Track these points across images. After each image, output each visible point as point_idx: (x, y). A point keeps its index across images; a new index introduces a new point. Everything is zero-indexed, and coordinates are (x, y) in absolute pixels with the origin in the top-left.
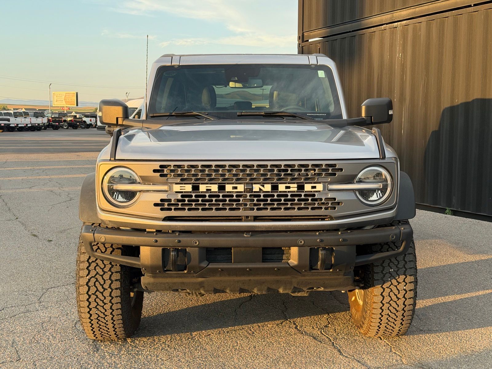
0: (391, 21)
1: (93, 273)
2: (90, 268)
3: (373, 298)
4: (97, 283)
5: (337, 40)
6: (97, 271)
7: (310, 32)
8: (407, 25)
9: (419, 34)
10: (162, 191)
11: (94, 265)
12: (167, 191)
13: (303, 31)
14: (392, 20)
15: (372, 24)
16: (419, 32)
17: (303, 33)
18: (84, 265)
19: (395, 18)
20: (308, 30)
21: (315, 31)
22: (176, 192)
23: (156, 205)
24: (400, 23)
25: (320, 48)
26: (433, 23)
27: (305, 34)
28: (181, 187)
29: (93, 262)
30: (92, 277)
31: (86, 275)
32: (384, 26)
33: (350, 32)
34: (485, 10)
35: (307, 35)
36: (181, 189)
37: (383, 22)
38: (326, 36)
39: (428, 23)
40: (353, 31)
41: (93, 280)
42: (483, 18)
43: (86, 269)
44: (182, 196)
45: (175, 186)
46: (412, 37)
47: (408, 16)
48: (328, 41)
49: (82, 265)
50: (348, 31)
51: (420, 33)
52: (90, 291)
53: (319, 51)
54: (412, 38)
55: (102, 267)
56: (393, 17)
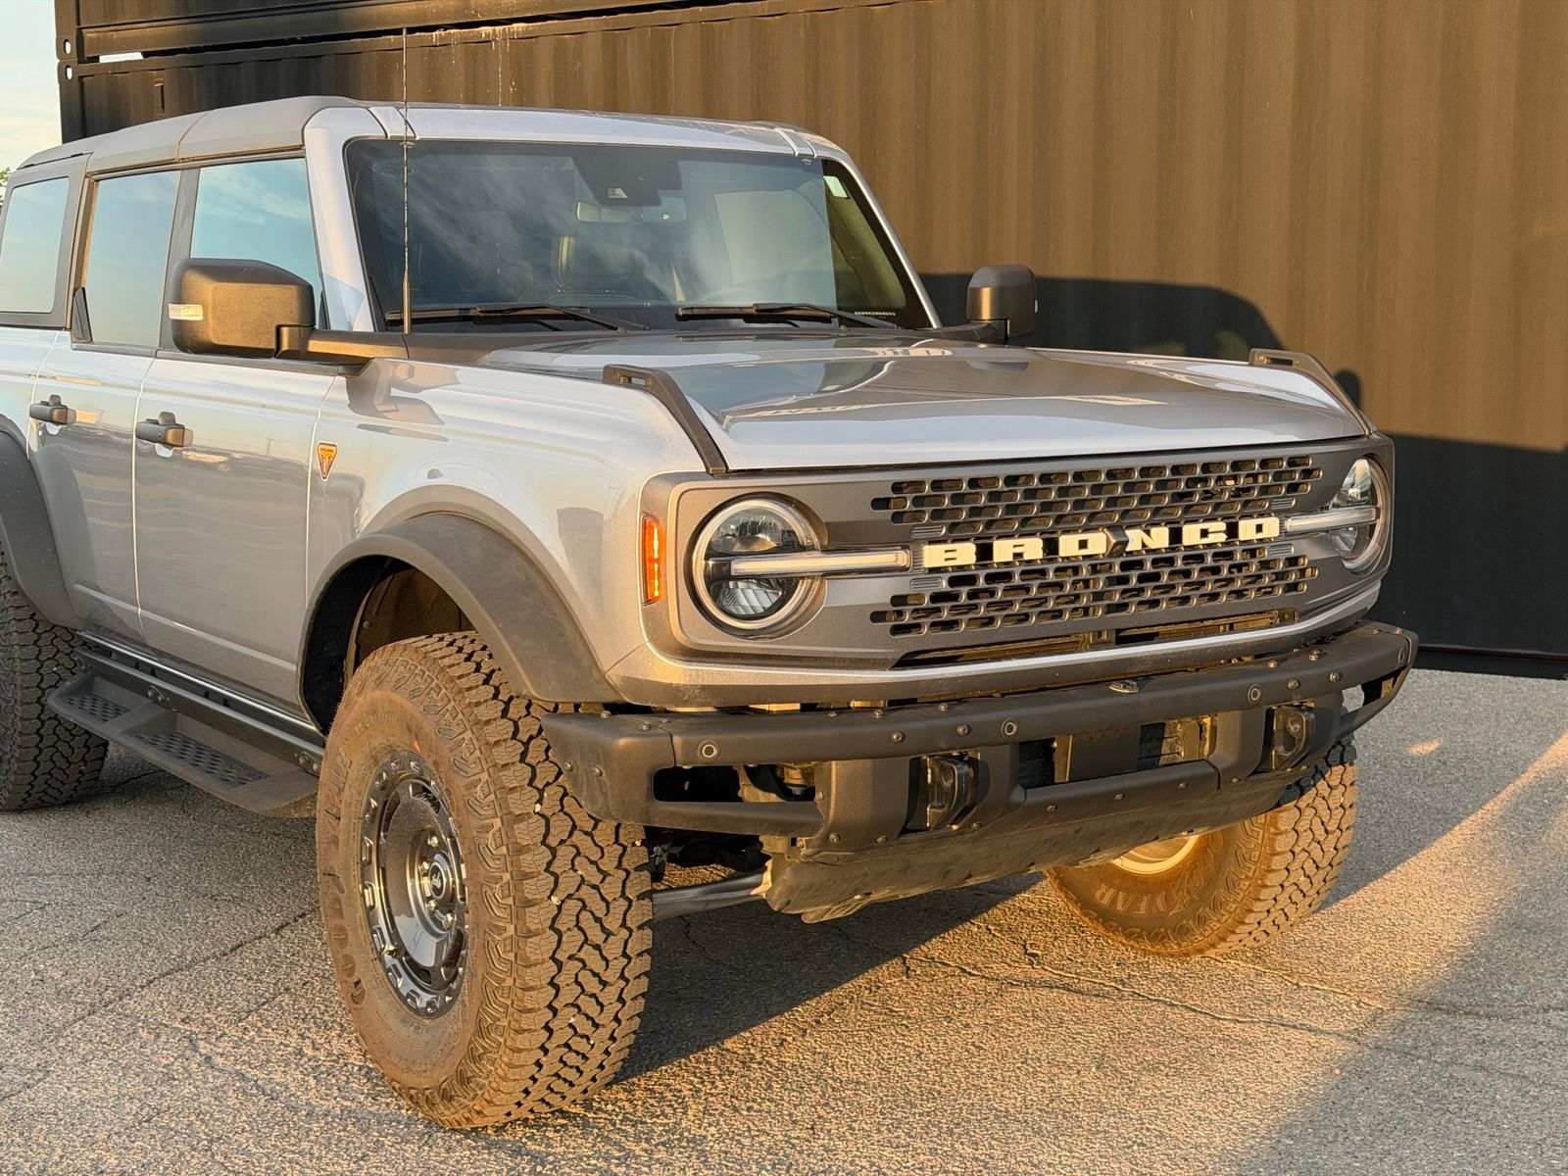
0: (460, 21)
1: (568, 883)
2: (556, 868)
3: (1274, 840)
4: (585, 915)
5: (239, 63)
6: (580, 872)
7: (112, 28)
8: (532, 38)
9: (576, 68)
10: (886, 571)
11: (565, 853)
12: (904, 569)
13: (79, 24)
14: (466, 16)
15: (383, 24)
16: (575, 64)
17: (80, 30)
18: (537, 858)
19: (476, 12)
20: (106, 21)
21: (134, 26)
22: (932, 570)
23: (878, 616)
24: (501, 28)
25: (162, 86)
26: (626, 39)
27: (89, 34)
28: (946, 551)
29: (562, 842)
30: (570, 896)
31: (548, 893)
32: (437, 32)
33: (293, 41)
34: (808, 14)
35: (98, 39)
36: (946, 560)
37: (428, 20)
38: (188, 46)
39: (609, 36)
40: (304, 40)
41: (573, 906)
42: (802, 35)
43: (546, 870)
44: (952, 582)
45: (927, 549)
46: (553, 75)
47: (527, 10)
48: (200, 66)
49: (527, 858)
50: (286, 38)
51: (579, 65)
52: (564, 946)
53: (160, 95)
54: (552, 80)
55: (592, 859)
56: (469, 9)
